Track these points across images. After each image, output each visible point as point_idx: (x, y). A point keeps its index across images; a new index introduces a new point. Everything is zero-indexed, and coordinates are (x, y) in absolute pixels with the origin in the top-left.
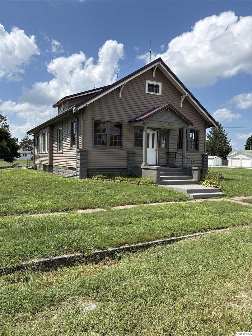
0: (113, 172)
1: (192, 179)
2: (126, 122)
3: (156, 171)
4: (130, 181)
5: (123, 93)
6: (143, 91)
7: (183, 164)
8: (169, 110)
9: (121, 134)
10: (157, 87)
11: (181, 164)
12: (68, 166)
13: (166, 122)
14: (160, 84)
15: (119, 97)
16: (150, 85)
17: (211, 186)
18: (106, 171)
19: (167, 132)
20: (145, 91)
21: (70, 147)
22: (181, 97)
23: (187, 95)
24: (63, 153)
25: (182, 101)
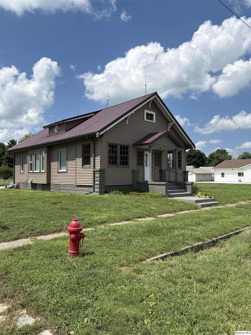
0: (122, 188)
1: (186, 192)
2: (131, 145)
3: (165, 186)
4: (144, 195)
5: (129, 121)
6: (142, 119)
7: (176, 179)
8: (167, 136)
9: (127, 155)
10: (152, 115)
11: (174, 180)
12: (77, 184)
13: (165, 146)
14: (154, 113)
15: (126, 124)
16: (147, 114)
17: (205, 197)
18: (117, 187)
19: (160, 153)
20: (144, 118)
21: (81, 166)
22: (169, 124)
23: (174, 123)
24: (68, 172)
25: (169, 127)
